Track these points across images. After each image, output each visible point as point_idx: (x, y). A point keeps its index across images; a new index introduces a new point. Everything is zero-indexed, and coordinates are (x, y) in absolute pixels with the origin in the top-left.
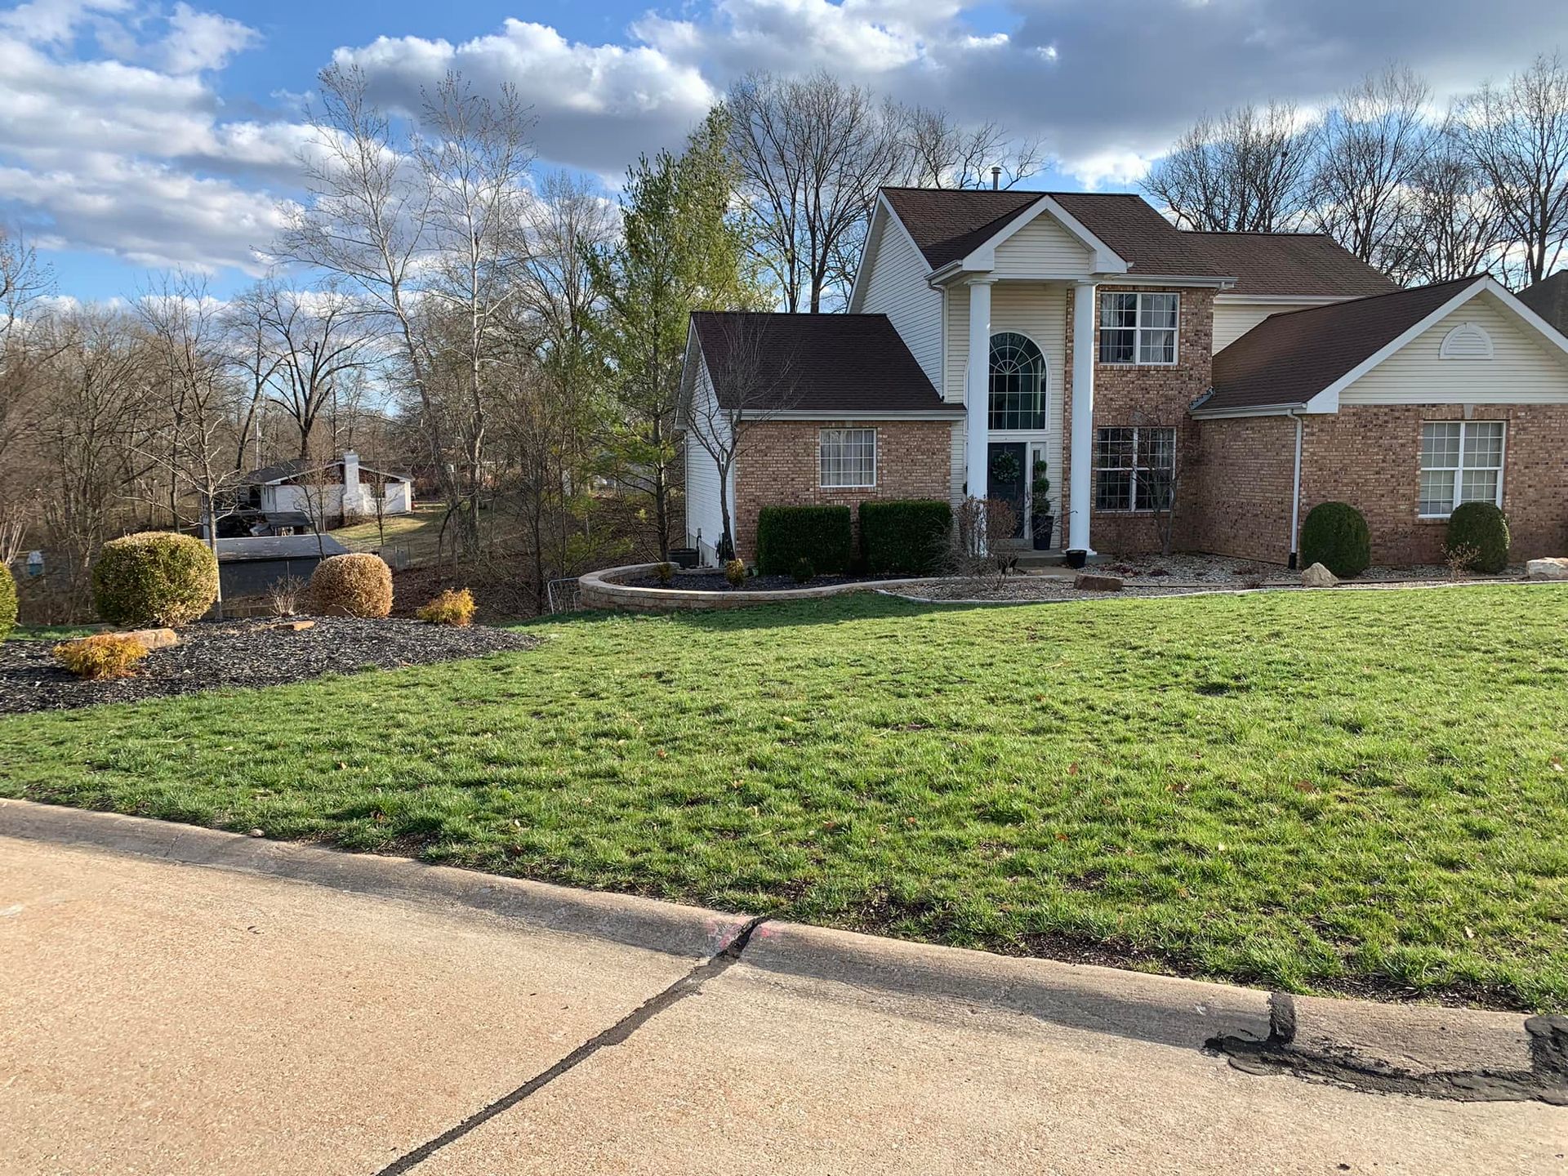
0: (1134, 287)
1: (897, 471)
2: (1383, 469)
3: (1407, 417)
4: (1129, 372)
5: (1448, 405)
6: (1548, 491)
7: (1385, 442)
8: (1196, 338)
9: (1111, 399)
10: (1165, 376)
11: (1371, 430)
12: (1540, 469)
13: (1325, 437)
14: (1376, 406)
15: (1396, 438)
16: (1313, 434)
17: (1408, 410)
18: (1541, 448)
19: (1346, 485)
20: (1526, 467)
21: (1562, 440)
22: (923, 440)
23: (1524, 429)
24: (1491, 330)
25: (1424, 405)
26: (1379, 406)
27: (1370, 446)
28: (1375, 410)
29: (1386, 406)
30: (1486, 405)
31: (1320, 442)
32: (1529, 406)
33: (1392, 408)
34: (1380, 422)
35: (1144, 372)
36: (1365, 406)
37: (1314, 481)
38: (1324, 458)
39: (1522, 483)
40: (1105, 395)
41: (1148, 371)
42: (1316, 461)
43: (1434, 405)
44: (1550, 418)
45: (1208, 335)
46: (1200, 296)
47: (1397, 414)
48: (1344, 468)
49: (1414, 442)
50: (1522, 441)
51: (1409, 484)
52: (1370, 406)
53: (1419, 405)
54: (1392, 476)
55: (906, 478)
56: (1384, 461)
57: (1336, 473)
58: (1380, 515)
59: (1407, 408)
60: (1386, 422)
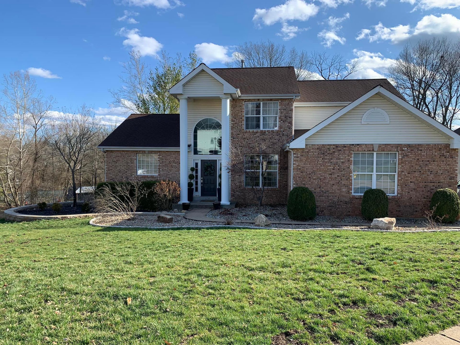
0: (258, 99)
1: (165, 170)
2: (333, 172)
3: (345, 150)
4: (257, 133)
5: (366, 145)
6: (421, 185)
7: (334, 161)
8: (285, 119)
9: (250, 144)
10: (272, 134)
11: (326, 156)
12: (417, 174)
13: (304, 159)
14: (328, 145)
15: (339, 159)
16: (297, 157)
17: (345, 147)
18: (416, 165)
19: (315, 179)
20: (408, 173)
21: (428, 161)
22: (175, 158)
23: (407, 156)
24: (388, 111)
25: (353, 145)
26: (331, 145)
27: (326, 162)
28: (328, 147)
29: (334, 145)
30: (385, 145)
31: (301, 160)
32: (409, 145)
33: (337, 146)
34: (331, 152)
35: (263, 133)
36: (323, 145)
37: (299, 177)
38: (303, 167)
39: (407, 180)
40: (247, 142)
41: (265, 132)
42: (300, 169)
43: (358, 145)
44: (421, 150)
45: (291, 117)
46: (287, 102)
47: (339, 149)
48: (314, 172)
49: (349, 161)
50: (406, 161)
51: (347, 180)
52: (326, 145)
53: (350, 145)
54: (338, 176)
55: (169, 172)
56: (333, 169)
57: (310, 174)
58: (333, 193)
59: (344, 146)
60: (334, 152)
